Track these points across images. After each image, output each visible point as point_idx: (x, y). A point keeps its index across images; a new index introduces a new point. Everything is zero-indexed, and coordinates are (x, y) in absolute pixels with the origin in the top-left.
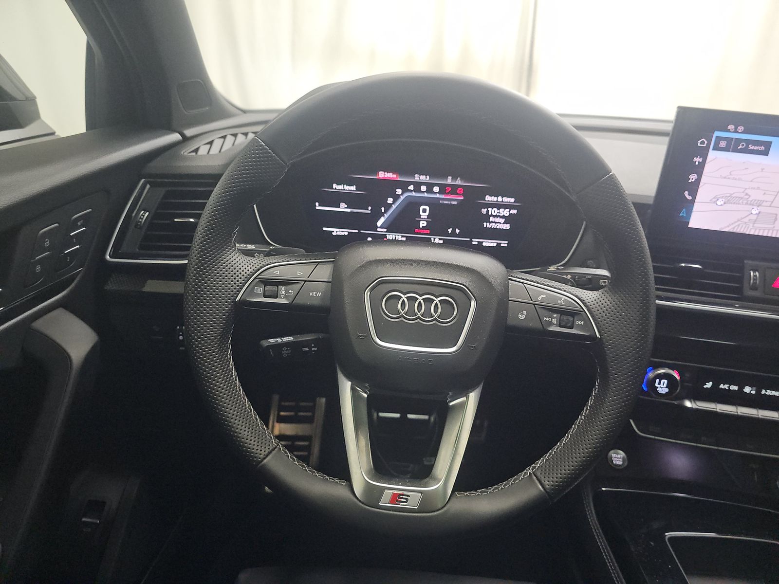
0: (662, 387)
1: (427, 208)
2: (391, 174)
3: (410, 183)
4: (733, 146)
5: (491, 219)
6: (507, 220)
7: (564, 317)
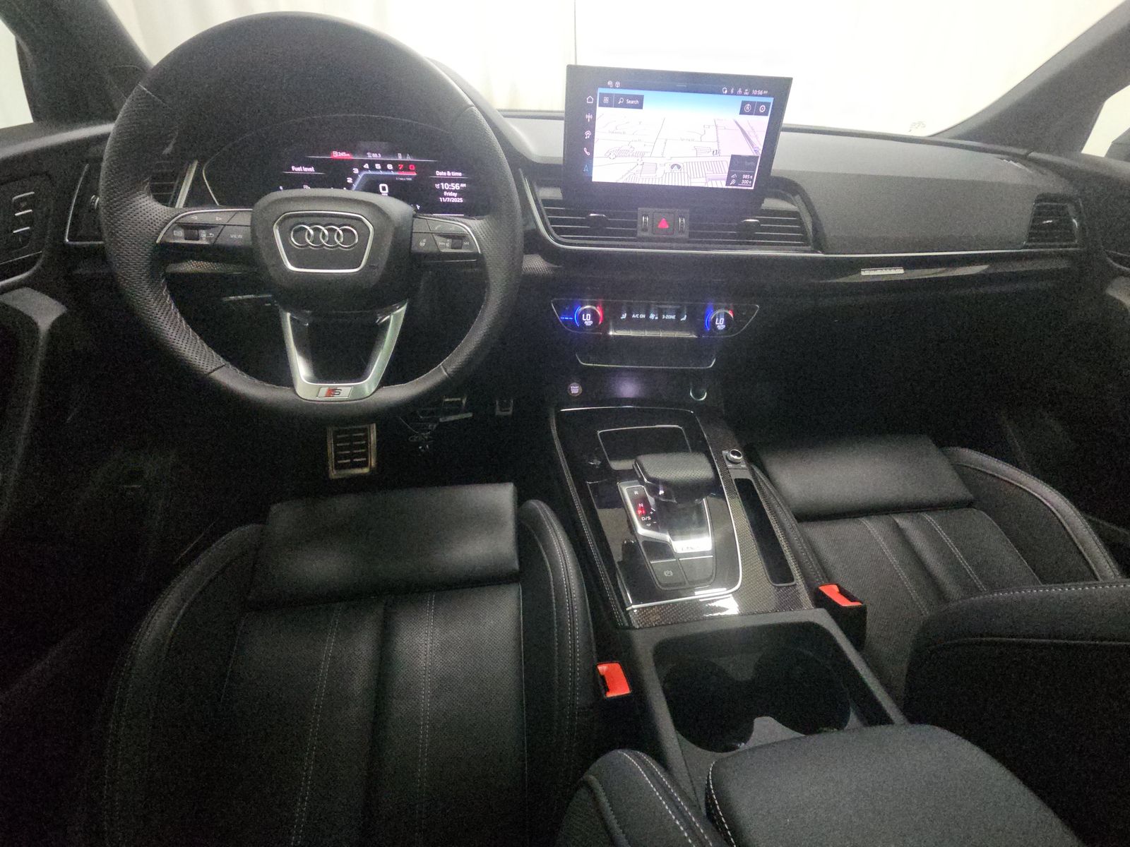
0: (588, 321)
1: (386, 186)
2: (344, 153)
3: (365, 162)
4: (615, 102)
5: (445, 193)
6: (460, 193)
7: (455, 241)
